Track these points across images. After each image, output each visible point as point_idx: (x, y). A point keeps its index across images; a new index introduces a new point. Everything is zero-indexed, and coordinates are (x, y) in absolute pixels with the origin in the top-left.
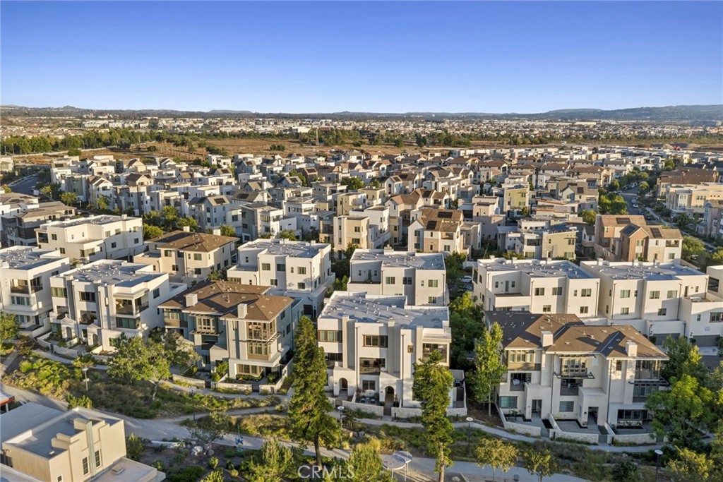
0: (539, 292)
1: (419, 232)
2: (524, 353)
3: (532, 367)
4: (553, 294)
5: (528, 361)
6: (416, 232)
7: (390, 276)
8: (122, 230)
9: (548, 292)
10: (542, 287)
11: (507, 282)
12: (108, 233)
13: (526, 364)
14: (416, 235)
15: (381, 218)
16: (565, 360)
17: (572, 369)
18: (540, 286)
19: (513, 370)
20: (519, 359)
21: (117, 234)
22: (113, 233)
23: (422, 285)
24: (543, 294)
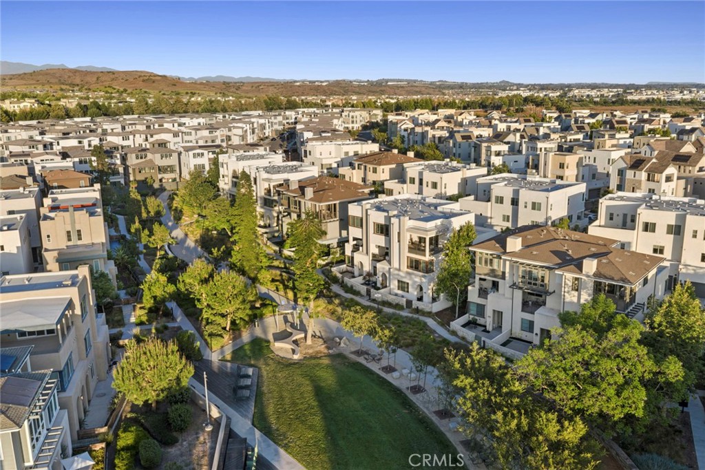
0: (649, 227)
1: (622, 171)
2: (491, 257)
3: (498, 275)
4: (668, 233)
5: (495, 267)
6: (619, 170)
7: (499, 195)
8: (360, 153)
9: (661, 229)
10: (653, 222)
11: (625, 216)
12: (347, 153)
13: (493, 271)
14: (618, 175)
15: (609, 160)
16: (521, 269)
17: (529, 281)
18: (650, 220)
19: (480, 274)
20: (486, 262)
21: (355, 155)
22: (351, 154)
23: (526, 207)
24: (654, 231)
